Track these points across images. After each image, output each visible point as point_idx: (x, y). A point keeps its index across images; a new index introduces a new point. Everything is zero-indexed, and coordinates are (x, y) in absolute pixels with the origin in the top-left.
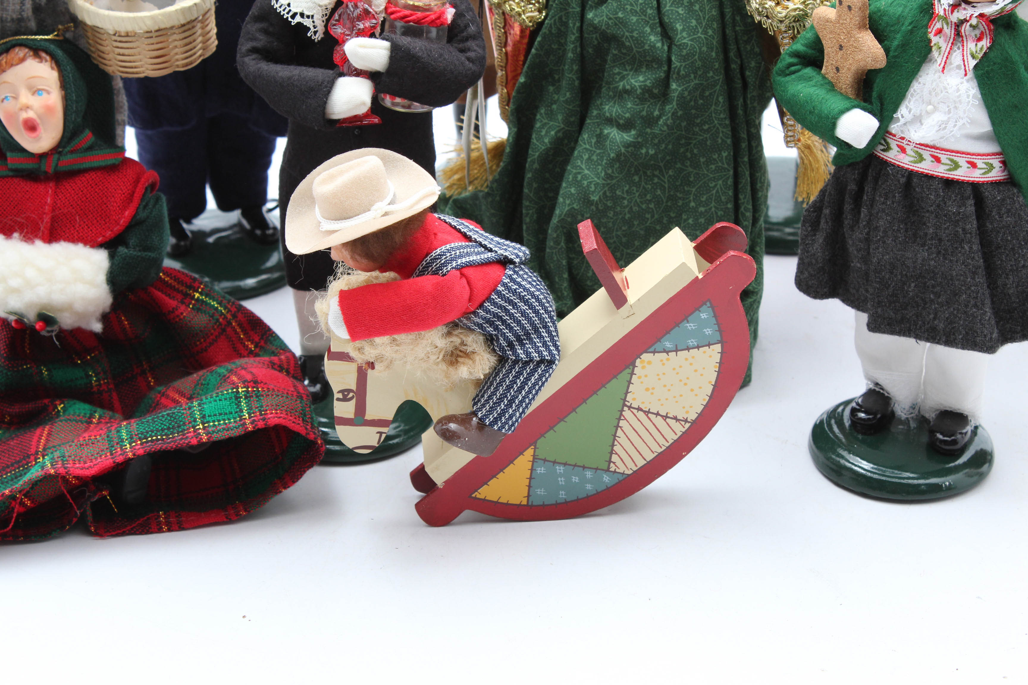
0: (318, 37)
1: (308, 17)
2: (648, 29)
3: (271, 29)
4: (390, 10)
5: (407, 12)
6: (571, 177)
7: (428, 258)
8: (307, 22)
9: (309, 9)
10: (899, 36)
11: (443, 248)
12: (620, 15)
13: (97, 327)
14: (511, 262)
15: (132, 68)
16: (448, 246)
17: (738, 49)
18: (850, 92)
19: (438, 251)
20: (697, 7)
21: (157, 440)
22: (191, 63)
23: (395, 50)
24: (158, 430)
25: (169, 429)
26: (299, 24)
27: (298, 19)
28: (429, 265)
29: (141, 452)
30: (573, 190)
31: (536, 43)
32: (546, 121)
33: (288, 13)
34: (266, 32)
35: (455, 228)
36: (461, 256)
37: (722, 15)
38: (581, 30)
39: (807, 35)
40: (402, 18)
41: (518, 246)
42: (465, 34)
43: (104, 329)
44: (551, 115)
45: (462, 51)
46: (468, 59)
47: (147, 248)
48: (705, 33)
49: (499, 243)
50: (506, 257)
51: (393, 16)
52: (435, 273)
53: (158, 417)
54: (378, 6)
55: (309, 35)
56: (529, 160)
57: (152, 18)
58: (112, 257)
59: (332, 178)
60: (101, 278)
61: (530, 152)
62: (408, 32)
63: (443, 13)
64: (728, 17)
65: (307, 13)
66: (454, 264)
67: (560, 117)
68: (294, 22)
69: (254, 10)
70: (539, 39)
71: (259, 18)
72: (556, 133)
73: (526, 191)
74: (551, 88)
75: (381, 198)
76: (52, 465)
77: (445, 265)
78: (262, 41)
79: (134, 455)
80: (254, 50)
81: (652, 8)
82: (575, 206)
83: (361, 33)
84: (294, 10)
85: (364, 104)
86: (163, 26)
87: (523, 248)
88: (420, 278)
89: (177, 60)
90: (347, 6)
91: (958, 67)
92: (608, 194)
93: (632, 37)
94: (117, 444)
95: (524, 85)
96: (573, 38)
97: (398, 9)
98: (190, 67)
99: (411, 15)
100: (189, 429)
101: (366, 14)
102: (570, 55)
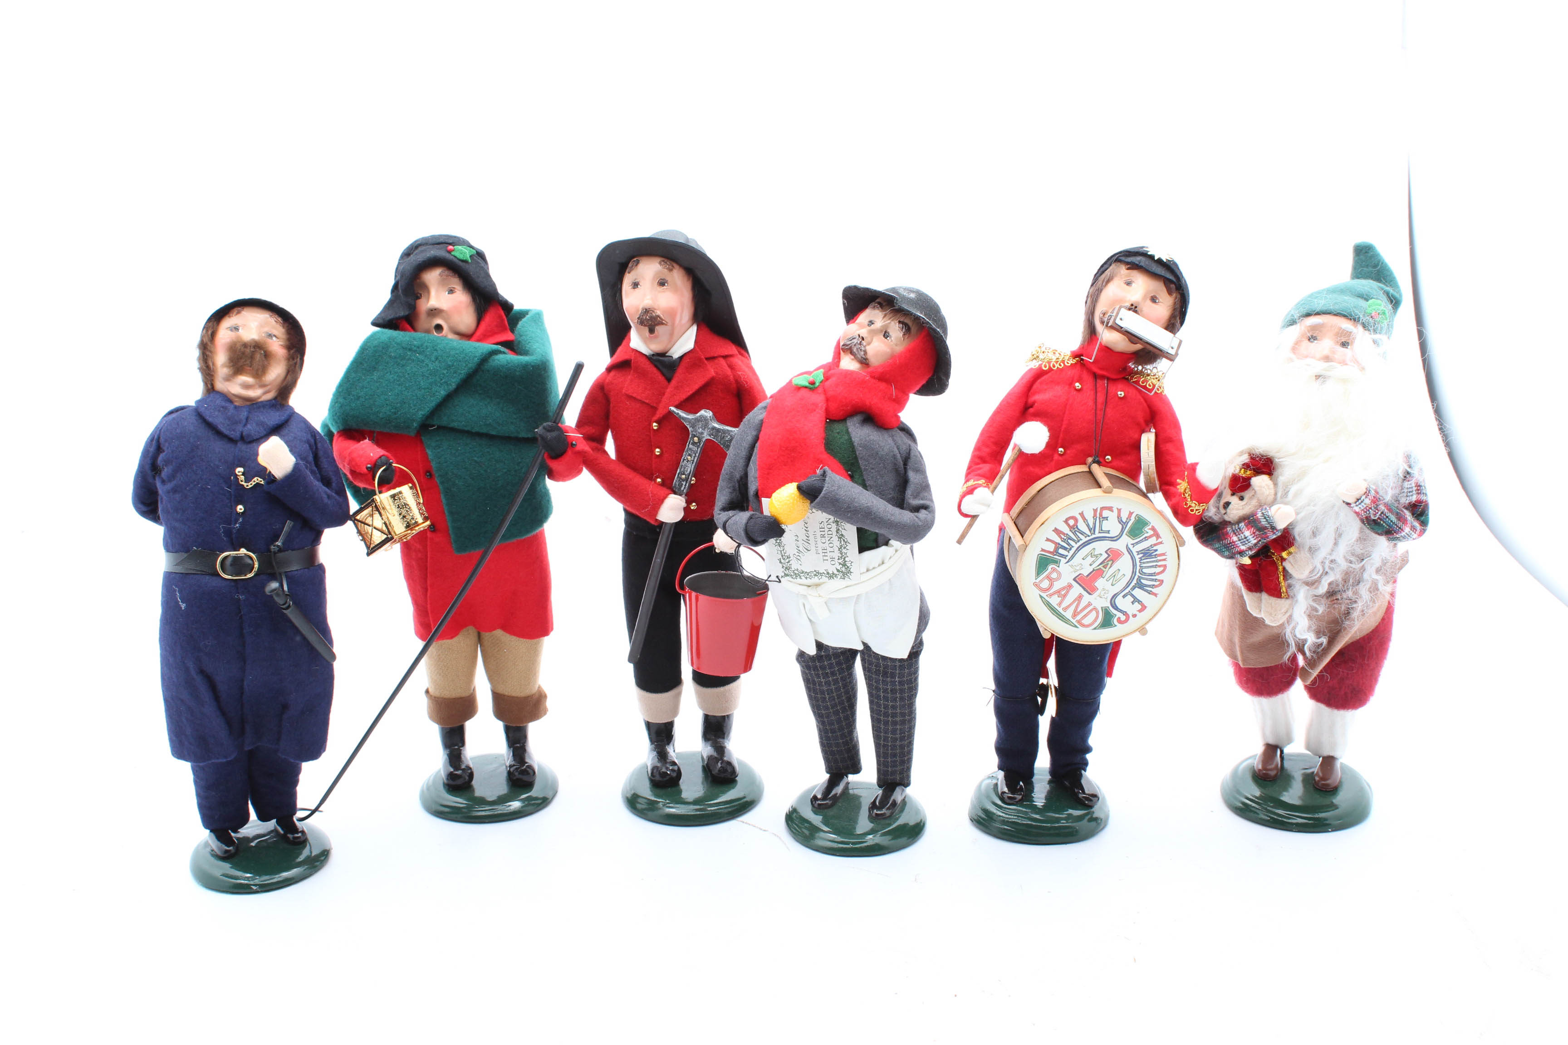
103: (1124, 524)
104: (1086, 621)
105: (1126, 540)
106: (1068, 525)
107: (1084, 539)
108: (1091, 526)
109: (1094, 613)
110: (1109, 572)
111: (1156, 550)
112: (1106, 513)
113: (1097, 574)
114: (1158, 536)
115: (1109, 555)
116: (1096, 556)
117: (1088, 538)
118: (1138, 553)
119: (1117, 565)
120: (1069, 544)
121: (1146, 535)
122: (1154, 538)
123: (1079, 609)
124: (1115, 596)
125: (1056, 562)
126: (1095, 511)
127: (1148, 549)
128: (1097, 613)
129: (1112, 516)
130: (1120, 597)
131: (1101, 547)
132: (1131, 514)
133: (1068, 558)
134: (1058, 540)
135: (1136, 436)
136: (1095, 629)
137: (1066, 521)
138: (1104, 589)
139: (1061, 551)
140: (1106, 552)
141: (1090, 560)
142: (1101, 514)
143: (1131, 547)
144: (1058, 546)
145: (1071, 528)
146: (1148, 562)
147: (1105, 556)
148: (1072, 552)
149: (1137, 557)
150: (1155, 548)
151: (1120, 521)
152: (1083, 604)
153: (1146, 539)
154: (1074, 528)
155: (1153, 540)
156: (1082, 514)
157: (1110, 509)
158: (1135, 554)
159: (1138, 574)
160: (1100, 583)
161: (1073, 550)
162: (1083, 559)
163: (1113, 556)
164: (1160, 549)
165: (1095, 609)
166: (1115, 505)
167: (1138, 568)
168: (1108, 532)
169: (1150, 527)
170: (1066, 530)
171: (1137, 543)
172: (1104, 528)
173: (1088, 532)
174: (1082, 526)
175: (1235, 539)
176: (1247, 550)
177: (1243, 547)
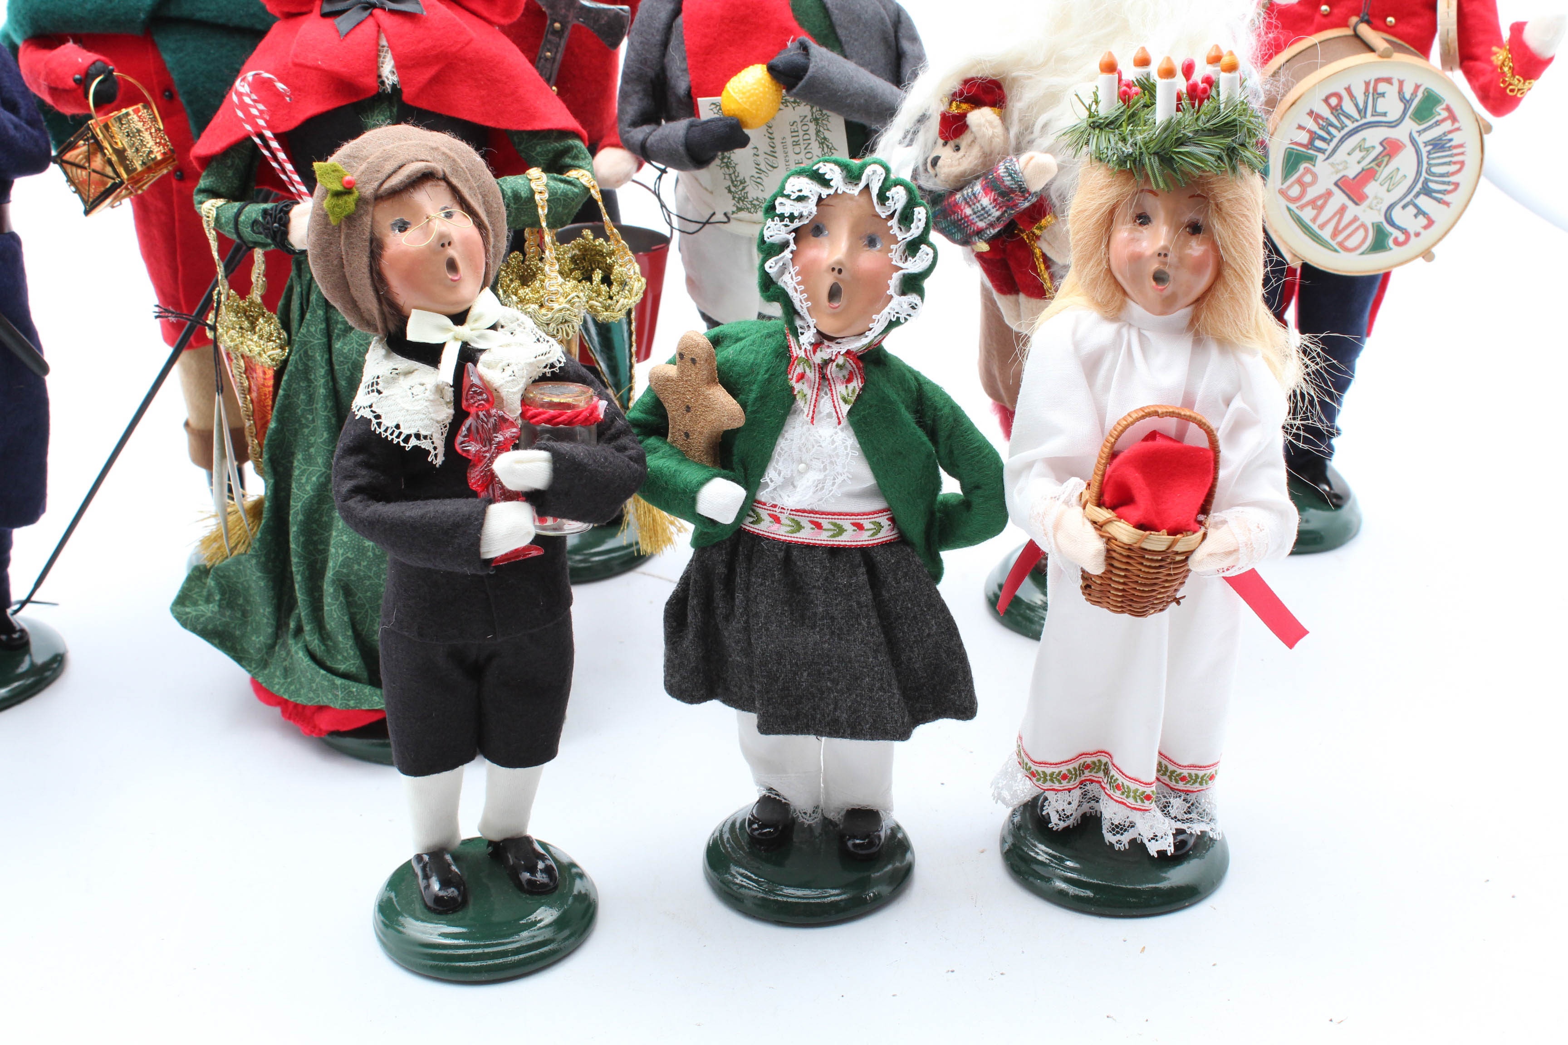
44: (310, 460)
54: (512, 411)
61: (292, 503)
91: (829, 415)
95: (275, 431)
102: (322, 391)
103: (1407, 103)
104: (1351, 243)
105: (1409, 125)
106: (1329, 105)
107: (1351, 126)
108: (1361, 105)
109: (1361, 233)
110: (1384, 172)
111: (1451, 140)
112: (1382, 87)
113: (1367, 175)
114: (1453, 118)
115: (1385, 148)
116: (1367, 150)
117: (1356, 124)
118: (1426, 144)
119: (1395, 163)
120: (1329, 133)
121: (1438, 118)
122: (1449, 122)
123: (1341, 227)
124: (1391, 207)
125: (1311, 159)
126: (1367, 84)
127: (1439, 138)
128: (1366, 231)
129: (1391, 91)
130: (1398, 208)
131: (1374, 137)
132: (1417, 87)
133: (1327, 153)
134: (1314, 128)
136: (1362, 253)
137: (1326, 100)
138: (1376, 197)
139: (1318, 143)
140: (1381, 144)
141: (1358, 155)
142: (1375, 89)
143: (1415, 135)
144: (1313, 136)
145: (1333, 109)
146: (1439, 158)
147: (1379, 149)
148: (1333, 144)
149: (1424, 151)
150: (1449, 137)
151: (1402, 98)
152: (1347, 217)
153: (1437, 123)
154: (1337, 110)
155: (1447, 126)
156: (1348, 90)
157: (1389, 81)
158: (1421, 146)
159: (1424, 174)
160: (1371, 189)
161: (1335, 141)
162: (1349, 154)
163: (1391, 148)
164: (1457, 138)
165: (1363, 225)
166: (1396, 75)
167: (1425, 166)
168: (1385, 114)
169: (1444, 106)
170: (1325, 112)
171: (1425, 130)
172: (1379, 109)
173: (1356, 115)
174: (1348, 107)
175: (968, 211)
176: (987, 228)
177: (981, 224)
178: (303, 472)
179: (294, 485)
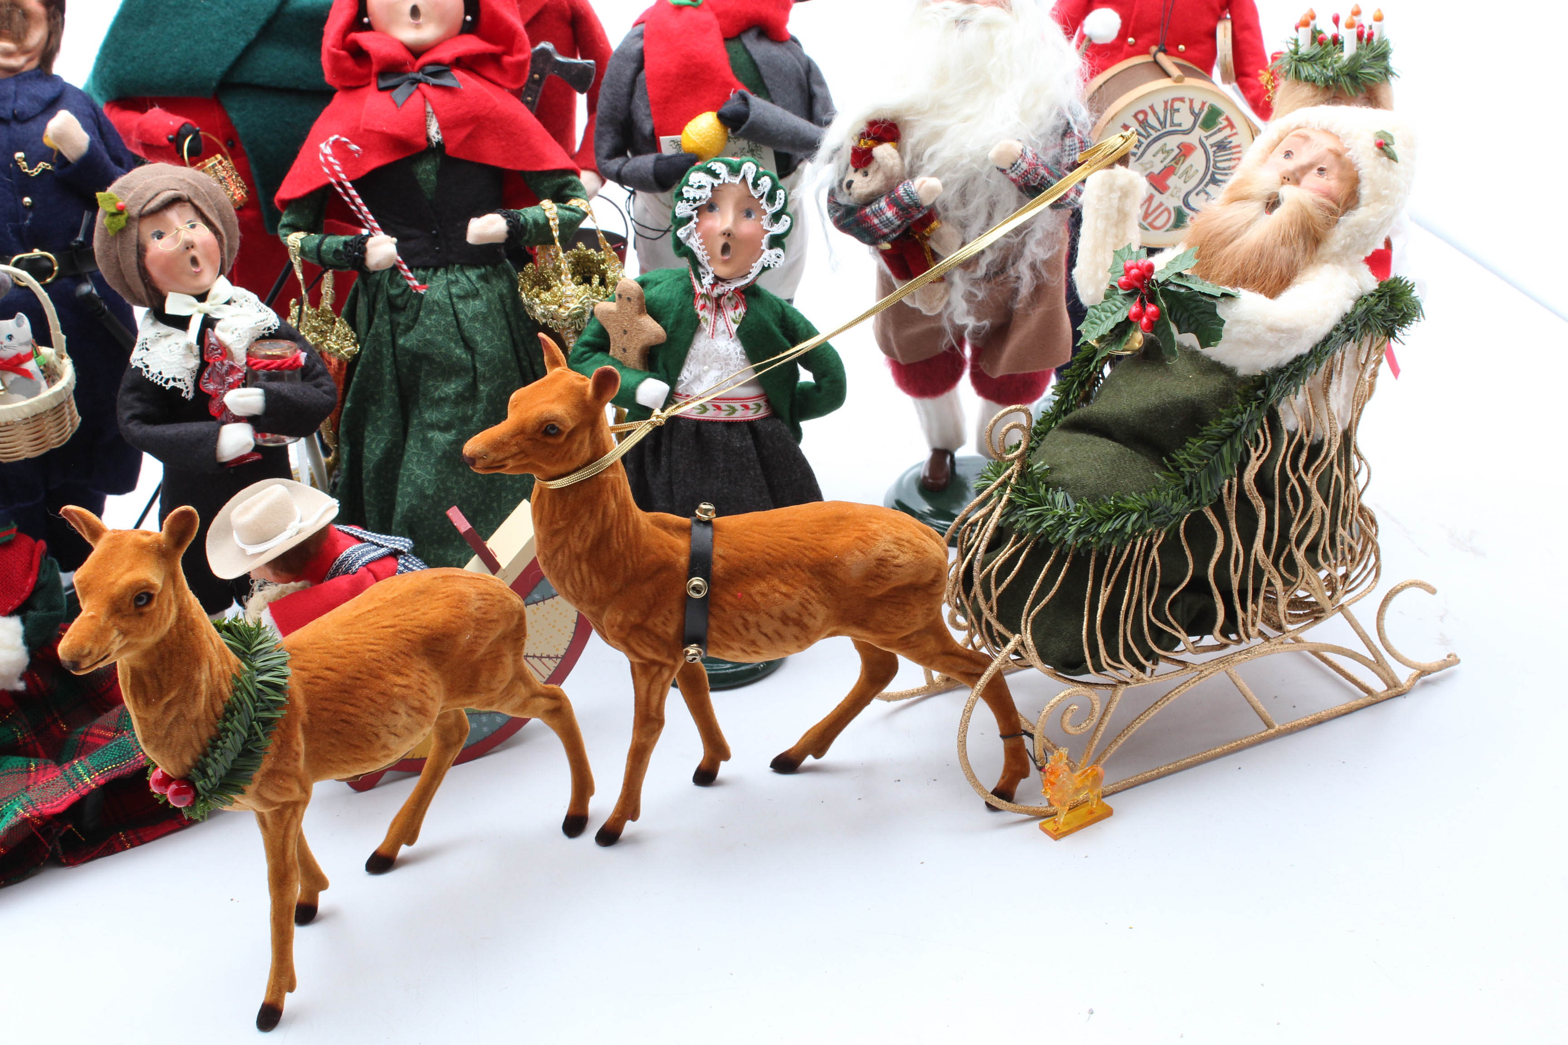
0: (190, 396)
1: (180, 380)
2: (453, 345)
3: (145, 397)
4: (252, 363)
5: (267, 361)
6: (405, 479)
7: (337, 562)
8: (179, 385)
9: (179, 373)
10: (672, 315)
11: (348, 551)
12: (428, 337)
13: (21, 686)
14: (401, 552)
15: (13, 453)
16: (351, 549)
17: (526, 349)
18: (638, 366)
19: (344, 554)
20: (490, 320)
21: (113, 768)
22: (64, 440)
23: (269, 396)
24: (111, 760)
25: (120, 757)
26: (173, 388)
27: (171, 383)
28: (338, 567)
29: (102, 781)
30: (409, 489)
31: (356, 372)
32: (373, 436)
33: (161, 380)
34: (140, 400)
35: (348, 534)
36: (363, 555)
37: (509, 323)
38: (394, 355)
39: (593, 327)
40: (264, 367)
41: (402, 539)
42: (314, 372)
43: (27, 686)
44: (377, 431)
45: (318, 386)
46: (325, 392)
47: (51, 608)
48: (500, 340)
49: (386, 540)
50: (396, 550)
51: (255, 367)
52: (346, 572)
53: (107, 749)
54: (240, 361)
55: (183, 395)
56: (364, 471)
57: (29, 405)
58: (24, 621)
59: (247, 509)
60: (19, 641)
61: (364, 464)
62: (271, 378)
63: (297, 359)
64: (513, 324)
65: (178, 377)
66: (360, 562)
67: (387, 431)
68: (168, 387)
69: (125, 383)
70: (358, 368)
71: (132, 389)
72: (385, 445)
73: (366, 498)
74: (374, 408)
75: (292, 519)
76: (24, 810)
77: (352, 564)
78: (139, 408)
79: (97, 785)
80: (134, 417)
81: (453, 327)
82: (414, 502)
83: (232, 386)
84: (166, 376)
85: (249, 444)
86: (38, 412)
87: (407, 540)
88: (333, 580)
89: (53, 439)
90: (215, 365)
91: (724, 332)
92: (441, 487)
93: (440, 353)
94: (77, 779)
95: (350, 409)
96: (389, 362)
97: (259, 360)
98: (63, 443)
99: (272, 363)
100: (138, 753)
101: (232, 369)
102: (388, 377)
103: (1196, 116)
104: (1158, 223)
105: (1198, 132)
106: (1137, 119)
107: (1154, 134)
108: (1162, 119)
109: (1166, 214)
110: (1182, 168)
111: (1230, 142)
112: (1177, 105)
113: (1169, 171)
114: (1231, 125)
115: (1181, 150)
116: (1168, 152)
117: (1159, 133)
118: (1212, 146)
119: (1189, 161)
121: (1220, 126)
122: (1229, 129)
123: (1150, 211)
124: (1187, 195)
126: (1166, 103)
127: (1222, 141)
128: (1170, 213)
129: (1184, 107)
130: (1193, 194)
131: (1172, 142)
132: (1204, 104)
133: (1138, 156)
135: (1211, 23)
136: (1167, 230)
137: (1135, 116)
138: (1176, 188)
140: (1178, 147)
141: (1161, 156)
142: (1172, 106)
143: (1204, 140)
145: (1141, 122)
146: (1222, 156)
147: (1177, 151)
148: (1142, 149)
149: (1211, 151)
150: (1229, 140)
151: (1192, 112)
152: (1155, 204)
153: (1220, 130)
154: (1144, 123)
155: (1227, 132)
156: (1152, 108)
157: (1182, 100)
158: (1209, 147)
159: (1211, 169)
160: (1172, 181)
161: (1143, 146)
162: (1154, 156)
163: (1186, 150)
164: (1235, 141)
165: (1167, 209)
166: (1187, 95)
167: (1212, 162)
168: (1180, 125)
169: (1224, 117)
171: (1211, 135)
172: (1175, 121)
173: (1158, 126)
174: (1152, 120)
175: (876, 221)
176: (890, 233)
177: (886, 231)
178: (373, 440)
179: (365, 450)
